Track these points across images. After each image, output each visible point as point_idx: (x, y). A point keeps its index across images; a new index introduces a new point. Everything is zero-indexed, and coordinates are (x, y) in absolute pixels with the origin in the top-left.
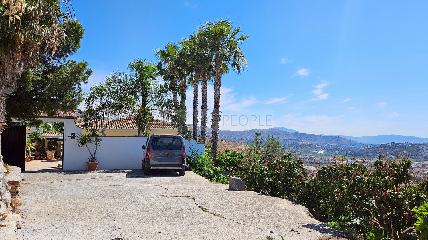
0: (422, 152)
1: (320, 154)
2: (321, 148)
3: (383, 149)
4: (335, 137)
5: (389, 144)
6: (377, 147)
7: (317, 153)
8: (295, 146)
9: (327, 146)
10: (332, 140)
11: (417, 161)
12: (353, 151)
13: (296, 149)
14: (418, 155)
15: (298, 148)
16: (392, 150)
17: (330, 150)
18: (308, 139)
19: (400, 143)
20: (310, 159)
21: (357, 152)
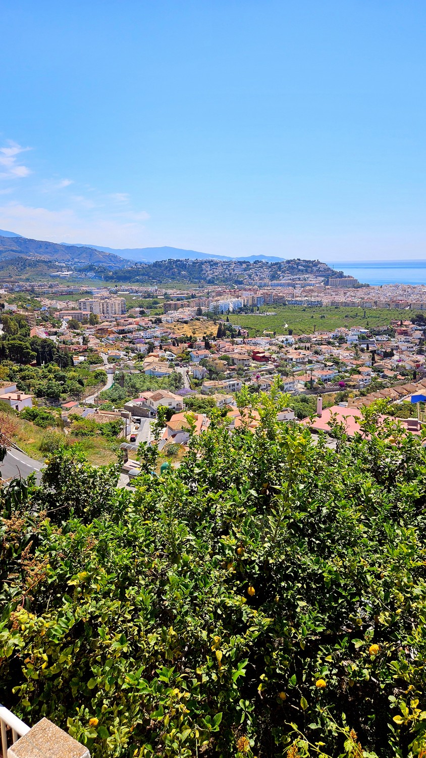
0: (205, 274)
1: (64, 278)
2: (64, 267)
3: (158, 270)
4: (86, 248)
5: (165, 261)
6: (149, 266)
7: (58, 276)
8: (18, 264)
9: (74, 264)
10: (81, 253)
11: (199, 287)
12: (116, 273)
13: (22, 269)
14: (200, 278)
15: (24, 268)
16: (169, 270)
17: (80, 271)
18: (41, 250)
19: (179, 261)
20: (49, 287)
21: (120, 274)
